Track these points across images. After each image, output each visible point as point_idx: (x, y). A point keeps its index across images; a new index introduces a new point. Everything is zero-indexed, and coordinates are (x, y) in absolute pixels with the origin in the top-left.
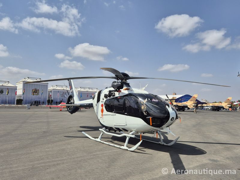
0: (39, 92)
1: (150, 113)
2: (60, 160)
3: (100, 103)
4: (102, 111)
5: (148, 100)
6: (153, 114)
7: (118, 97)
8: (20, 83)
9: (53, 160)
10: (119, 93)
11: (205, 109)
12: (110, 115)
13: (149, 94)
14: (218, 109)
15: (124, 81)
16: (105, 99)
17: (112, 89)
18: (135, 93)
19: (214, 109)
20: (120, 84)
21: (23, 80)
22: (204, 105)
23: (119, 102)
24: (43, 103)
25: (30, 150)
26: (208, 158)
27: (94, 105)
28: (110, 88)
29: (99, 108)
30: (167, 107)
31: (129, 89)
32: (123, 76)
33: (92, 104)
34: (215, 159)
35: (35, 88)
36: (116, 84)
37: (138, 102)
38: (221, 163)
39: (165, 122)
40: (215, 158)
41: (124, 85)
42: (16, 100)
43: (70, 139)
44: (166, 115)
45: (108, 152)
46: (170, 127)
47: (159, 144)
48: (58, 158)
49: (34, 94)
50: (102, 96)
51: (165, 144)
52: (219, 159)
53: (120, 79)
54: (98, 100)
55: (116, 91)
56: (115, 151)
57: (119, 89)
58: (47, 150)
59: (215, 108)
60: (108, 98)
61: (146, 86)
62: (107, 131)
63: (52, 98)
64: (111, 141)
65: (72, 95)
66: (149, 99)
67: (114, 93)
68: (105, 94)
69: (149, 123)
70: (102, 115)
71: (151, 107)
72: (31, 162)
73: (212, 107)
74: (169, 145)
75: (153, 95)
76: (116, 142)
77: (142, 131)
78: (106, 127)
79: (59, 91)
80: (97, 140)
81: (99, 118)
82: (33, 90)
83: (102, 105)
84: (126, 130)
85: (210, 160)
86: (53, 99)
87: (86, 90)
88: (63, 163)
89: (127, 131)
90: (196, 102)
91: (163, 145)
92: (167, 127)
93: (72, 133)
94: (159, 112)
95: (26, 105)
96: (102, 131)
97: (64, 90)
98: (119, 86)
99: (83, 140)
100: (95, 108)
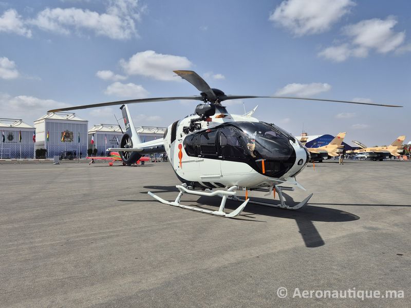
0: (72, 136)
1: (261, 154)
2: (111, 232)
3: (177, 143)
4: (180, 156)
5: (258, 133)
6: (267, 155)
7: (207, 130)
8: (40, 121)
9: (101, 231)
10: (208, 123)
11: (357, 158)
12: (194, 161)
13: (260, 123)
14: (381, 156)
15: (216, 103)
16: (185, 136)
17: (197, 117)
18: (235, 121)
19: (374, 157)
20: (209, 107)
21: (45, 117)
22: (356, 151)
23: (208, 139)
24: (81, 154)
25: (63, 220)
26: (362, 225)
27: (167, 147)
28: (193, 116)
29: (175, 150)
30: (291, 142)
31: (225, 116)
32: (214, 94)
33: (163, 146)
34: (374, 226)
35: (65, 130)
36: (202, 107)
37: (240, 137)
38: (384, 232)
39: (287, 167)
40: (374, 224)
41: (217, 110)
42: (35, 151)
43: (128, 204)
44: (289, 156)
45: (192, 219)
46: (297, 176)
47: (279, 208)
48: (109, 228)
49: (66, 139)
50: (180, 130)
51: (288, 207)
52: (380, 227)
53: (208, 100)
54: (173, 138)
55: (203, 119)
56: (204, 218)
57: (208, 116)
58: (89, 218)
59: (376, 156)
60: (190, 133)
61: (254, 110)
62: (189, 189)
63: (95, 146)
64: (196, 206)
65: (128, 134)
66: (260, 132)
67: (200, 124)
68: (184, 127)
69: (259, 171)
70: (181, 163)
71: (263, 144)
72: (64, 235)
73: (370, 153)
74: (295, 208)
75: (267, 124)
76: (205, 206)
77: (248, 184)
78: (188, 183)
79: (107, 133)
80: (172, 203)
81: (176, 167)
82: (62, 133)
83: (180, 147)
84: (221, 186)
85: (365, 227)
86: (96, 148)
87: (152, 131)
88: (118, 236)
89: (223, 186)
90: (343, 146)
91: (285, 209)
92: (292, 176)
93: (130, 195)
94: (276, 151)
95: (53, 159)
96: (181, 189)
97: (114, 132)
98: (207, 110)
99: (149, 204)
100: (168, 152)
